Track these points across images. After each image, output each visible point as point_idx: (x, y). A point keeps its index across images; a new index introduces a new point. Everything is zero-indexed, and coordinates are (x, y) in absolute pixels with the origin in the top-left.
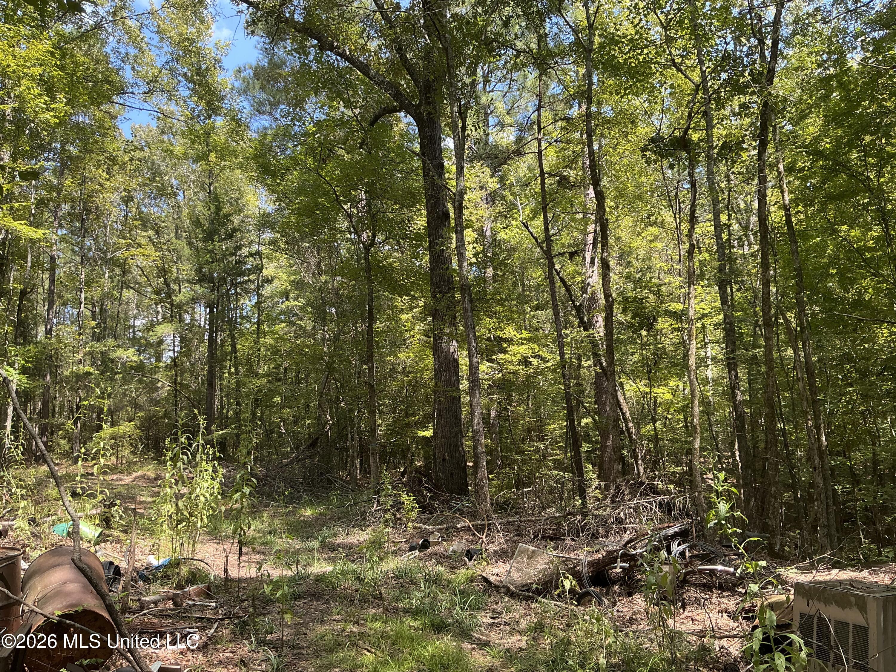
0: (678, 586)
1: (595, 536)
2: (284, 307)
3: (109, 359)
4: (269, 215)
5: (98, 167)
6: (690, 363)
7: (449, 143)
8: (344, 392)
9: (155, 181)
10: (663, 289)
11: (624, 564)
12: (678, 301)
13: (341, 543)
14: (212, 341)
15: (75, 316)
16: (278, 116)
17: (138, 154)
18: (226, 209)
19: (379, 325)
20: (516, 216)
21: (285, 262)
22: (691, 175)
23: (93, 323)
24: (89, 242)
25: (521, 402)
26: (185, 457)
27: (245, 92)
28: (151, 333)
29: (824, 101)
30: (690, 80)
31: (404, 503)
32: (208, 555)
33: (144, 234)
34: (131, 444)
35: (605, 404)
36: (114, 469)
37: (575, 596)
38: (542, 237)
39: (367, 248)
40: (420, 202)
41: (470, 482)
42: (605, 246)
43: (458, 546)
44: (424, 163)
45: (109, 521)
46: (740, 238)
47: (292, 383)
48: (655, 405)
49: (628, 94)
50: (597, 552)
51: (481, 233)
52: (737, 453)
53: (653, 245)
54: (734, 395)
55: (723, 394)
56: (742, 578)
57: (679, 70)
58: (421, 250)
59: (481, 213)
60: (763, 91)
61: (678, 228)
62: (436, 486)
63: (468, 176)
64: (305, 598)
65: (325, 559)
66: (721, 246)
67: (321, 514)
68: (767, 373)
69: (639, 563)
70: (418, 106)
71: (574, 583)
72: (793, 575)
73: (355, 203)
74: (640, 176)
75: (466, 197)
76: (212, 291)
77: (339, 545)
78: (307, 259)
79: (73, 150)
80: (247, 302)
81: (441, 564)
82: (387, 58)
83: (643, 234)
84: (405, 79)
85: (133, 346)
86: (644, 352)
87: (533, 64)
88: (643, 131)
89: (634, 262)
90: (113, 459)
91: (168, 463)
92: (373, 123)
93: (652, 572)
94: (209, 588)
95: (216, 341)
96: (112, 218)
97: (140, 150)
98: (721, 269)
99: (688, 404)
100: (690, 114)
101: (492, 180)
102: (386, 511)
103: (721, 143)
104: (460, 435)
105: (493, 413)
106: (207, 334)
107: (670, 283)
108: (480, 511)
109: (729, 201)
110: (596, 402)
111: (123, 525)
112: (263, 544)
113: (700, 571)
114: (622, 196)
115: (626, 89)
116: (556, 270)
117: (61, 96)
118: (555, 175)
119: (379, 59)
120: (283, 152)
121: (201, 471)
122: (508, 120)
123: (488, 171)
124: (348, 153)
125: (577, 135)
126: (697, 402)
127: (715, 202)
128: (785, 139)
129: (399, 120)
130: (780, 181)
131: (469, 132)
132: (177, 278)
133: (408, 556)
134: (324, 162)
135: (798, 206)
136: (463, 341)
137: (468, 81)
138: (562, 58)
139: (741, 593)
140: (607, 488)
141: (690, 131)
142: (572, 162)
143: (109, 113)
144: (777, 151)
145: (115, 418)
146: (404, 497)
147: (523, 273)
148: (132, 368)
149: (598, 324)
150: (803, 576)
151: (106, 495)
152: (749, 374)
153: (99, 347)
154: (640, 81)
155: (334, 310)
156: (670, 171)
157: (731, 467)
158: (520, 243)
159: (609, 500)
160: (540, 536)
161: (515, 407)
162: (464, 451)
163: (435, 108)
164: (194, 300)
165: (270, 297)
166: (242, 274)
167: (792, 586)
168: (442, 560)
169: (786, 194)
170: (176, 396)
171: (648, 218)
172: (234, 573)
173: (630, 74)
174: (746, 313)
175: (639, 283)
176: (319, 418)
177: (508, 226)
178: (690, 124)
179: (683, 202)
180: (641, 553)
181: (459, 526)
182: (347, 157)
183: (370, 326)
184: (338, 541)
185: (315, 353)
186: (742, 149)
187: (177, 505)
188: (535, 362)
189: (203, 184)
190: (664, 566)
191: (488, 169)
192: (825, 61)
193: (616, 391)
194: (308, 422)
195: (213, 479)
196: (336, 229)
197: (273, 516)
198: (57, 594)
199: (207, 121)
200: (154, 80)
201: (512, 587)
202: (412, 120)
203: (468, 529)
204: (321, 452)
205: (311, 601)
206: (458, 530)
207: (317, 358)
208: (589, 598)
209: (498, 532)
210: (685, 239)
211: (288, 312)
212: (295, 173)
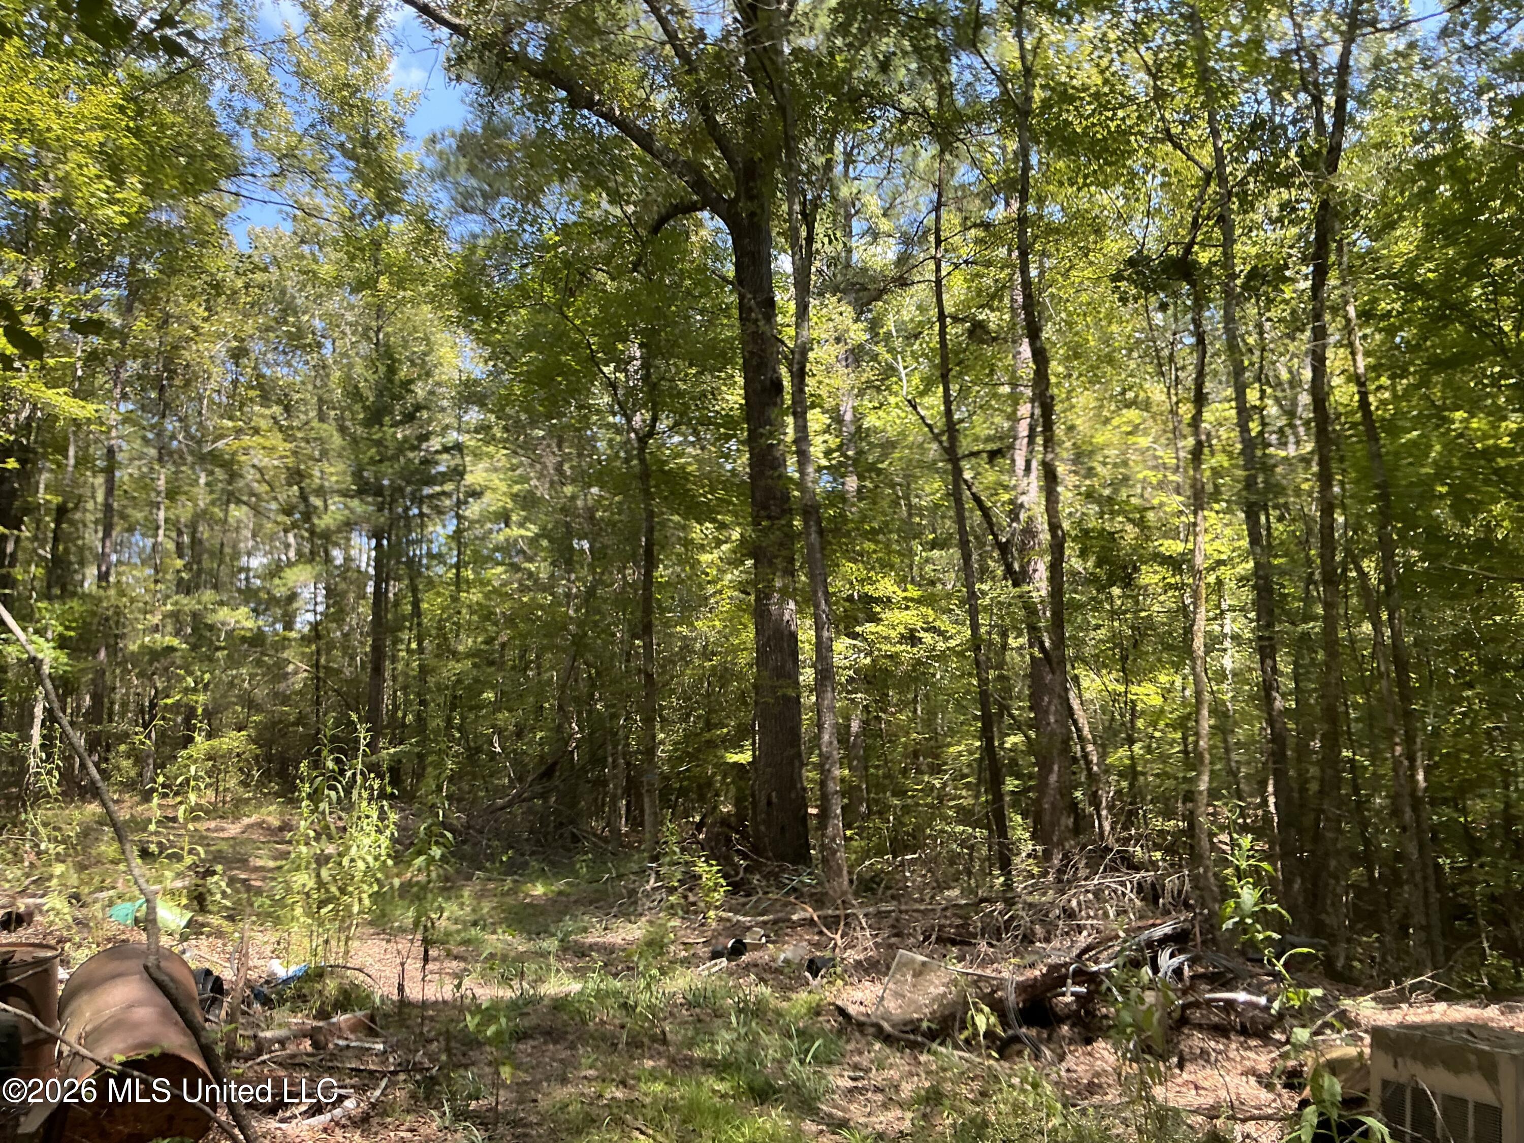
0: (1171, 1028)
1: (1028, 939)
2: (501, 538)
3: (206, 625)
4: (476, 382)
5: (191, 297)
6: (1195, 646)
7: (784, 263)
8: (602, 685)
9: (286, 323)
10: (1151, 515)
11: (1077, 989)
12: (1176, 537)
13: (596, 944)
14: (379, 594)
15: (148, 550)
16: (497, 216)
17: (259, 277)
18: (404, 371)
19: (662, 573)
20: (895, 388)
21: (503, 463)
22: (1197, 323)
23: (179, 563)
24: (171, 425)
25: (902, 705)
26: (333, 794)
27: (442, 176)
28: (277, 581)
29: (1426, 201)
30: (1196, 163)
31: (700, 877)
32: (370, 960)
33: (267, 412)
34: (241, 769)
35: (1047, 712)
36: (211, 812)
37: (994, 1042)
38: (940, 424)
39: (643, 440)
40: (734, 364)
41: (812, 842)
42: (1049, 442)
43: (794, 951)
44: (742, 297)
45: (205, 900)
46: (1281, 431)
47: (513, 668)
48: (1133, 714)
49: (1088, 186)
50: (1032, 966)
51: (838, 419)
52: (1272, 800)
53: (1132, 439)
54: (1269, 700)
55: (1252, 698)
56: (1281, 1016)
57: (1177, 146)
58: (733, 444)
59: (836, 382)
60: (1321, 184)
61: (1173, 412)
62: (755, 849)
63: (815, 319)
64: (534, 1039)
65: (567, 970)
66: (1249, 444)
67: (560, 893)
68: (1326, 663)
69: (1104, 988)
70: (732, 202)
71: (992, 1020)
72: (1368, 1012)
73: (622, 364)
74: (1110, 323)
75: (811, 355)
76: (380, 509)
77: (591, 947)
78: (541, 456)
79: (150, 270)
80: (439, 528)
81: (765, 982)
82: (684, 123)
83: (1115, 422)
84: (712, 156)
85: (246, 602)
86: (1116, 624)
87: (929, 133)
88: (1115, 247)
89: (1099, 469)
90: (210, 794)
91: (304, 804)
92: (656, 228)
93: (1126, 1004)
94: (372, 1018)
95: (387, 597)
96: (213, 385)
97: (261, 270)
98: (1250, 483)
99: (1190, 714)
100: (1195, 220)
101: (855, 327)
102: (672, 890)
103: (1248, 268)
104: (797, 761)
105: (855, 726)
106: (371, 583)
107: (1162, 505)
108: (831, 892)
109: (1261, 368)
110: (1031, 708)
111: (227, 908)
112: (466, 942)
113: (1209, 1002)
114: (1077, 356)
115: (1086, 177)
116: (966, 481)
117: (134, 181)
118: (963, 320)
119: (669, 123)
120: (503, 276)
121: (359, 818)
122: (885, 225)
123: (849, 311)
124: (613, 279)
125: (1002, 252)
126: (1205, 712)
127: (1238, 371)
128: (1358, 263)
129: (700, 224)
130: (1350, 333)
131: (819, 245)
132: (322, 487)
133: (709, 969)
134: (572, 295)
135: (1378, 377)
136: (806, 601)
137: (820, 161)
138: (979, 125)
139: (1279, 1041)
140: (1047, 855)
141: (1196, 247)
142: (993, 297)
143: (212, 208)
144: (1344, 284)
145: (215, 723)
146: (701, 867)
147: (909, 485)
148: (244, 639)
149: (1037, 575)
150: (1385, 1013)
151: (198, 854)
152: (1296, 663)
153: (188, 603)
154: (1110, 164)
155: (586, 545)
156: (1160, 315)
157: (1260, 824)
158: (903, 434)
159: (1051, 877)
160: (933, 937)
161: (893, 714)
162: (804, 789)
163: (762, 207)
164: (348, 525)
165: (478, 522)
166: (430, 481)
167: (1366, 1031)
168: (767, 976)
169: (1359, 357)
170: (317, 689)
171: (1123, 393)
172: (414, 992)
173: (1093, 152)
174: (1293, 560)
175: (1108, 505)
176: (559, 729)
177: (882, 405)
178: (1195, 237)
179: (1183, 368)
180: (1108, 970)
181: (795, 917)
182: (611, 286)
183: (648, 574)
184: (590, 940)
185: (553, 619)
186: (1286, 280)
187: (318, 875)
188: (927, 638)
189: (367, 328)
190: (1148, 993)
191: (850, 309)
192: (1428, 133)
193: (1066, 690)
194: (539, 735)
195: (379, 831)
196: (589, 407)
197: (480, 896)
198: (117, 1025)
199: (376, 223)
200: (290, 154)
201: (886, 1026)
202: (721, 224)
203: (811, 922)
204: (561, 787)
205: (545, 1043)
206: (794, 925)
207: (556, 627)
208: (1017, 1047)
209: (862, 928)
210: (1187, 430)
211: (507, 548)
212: (523, 311)
